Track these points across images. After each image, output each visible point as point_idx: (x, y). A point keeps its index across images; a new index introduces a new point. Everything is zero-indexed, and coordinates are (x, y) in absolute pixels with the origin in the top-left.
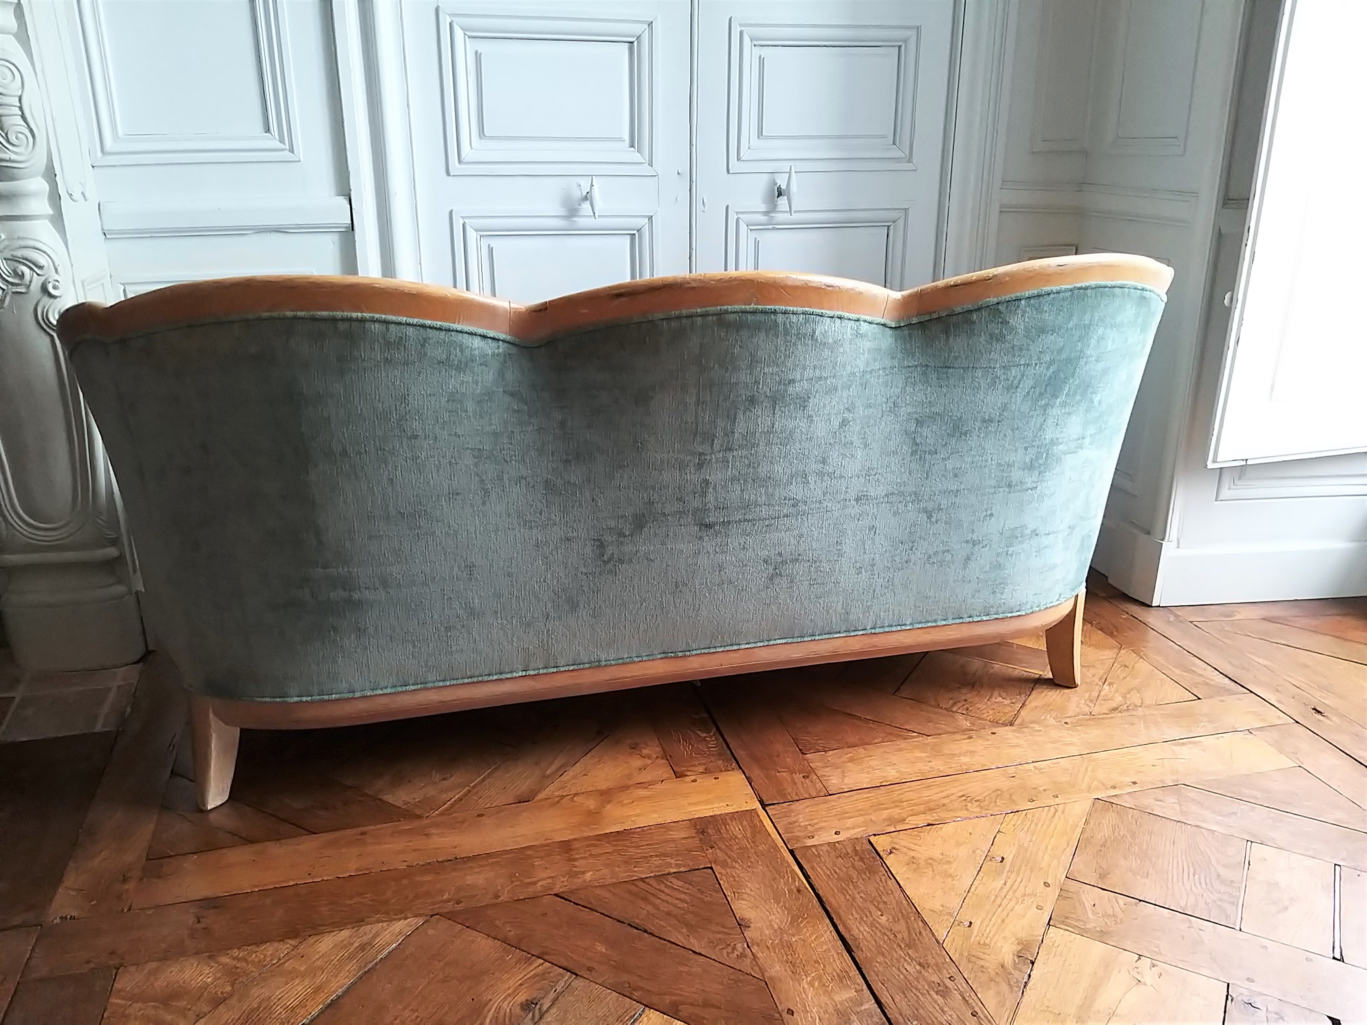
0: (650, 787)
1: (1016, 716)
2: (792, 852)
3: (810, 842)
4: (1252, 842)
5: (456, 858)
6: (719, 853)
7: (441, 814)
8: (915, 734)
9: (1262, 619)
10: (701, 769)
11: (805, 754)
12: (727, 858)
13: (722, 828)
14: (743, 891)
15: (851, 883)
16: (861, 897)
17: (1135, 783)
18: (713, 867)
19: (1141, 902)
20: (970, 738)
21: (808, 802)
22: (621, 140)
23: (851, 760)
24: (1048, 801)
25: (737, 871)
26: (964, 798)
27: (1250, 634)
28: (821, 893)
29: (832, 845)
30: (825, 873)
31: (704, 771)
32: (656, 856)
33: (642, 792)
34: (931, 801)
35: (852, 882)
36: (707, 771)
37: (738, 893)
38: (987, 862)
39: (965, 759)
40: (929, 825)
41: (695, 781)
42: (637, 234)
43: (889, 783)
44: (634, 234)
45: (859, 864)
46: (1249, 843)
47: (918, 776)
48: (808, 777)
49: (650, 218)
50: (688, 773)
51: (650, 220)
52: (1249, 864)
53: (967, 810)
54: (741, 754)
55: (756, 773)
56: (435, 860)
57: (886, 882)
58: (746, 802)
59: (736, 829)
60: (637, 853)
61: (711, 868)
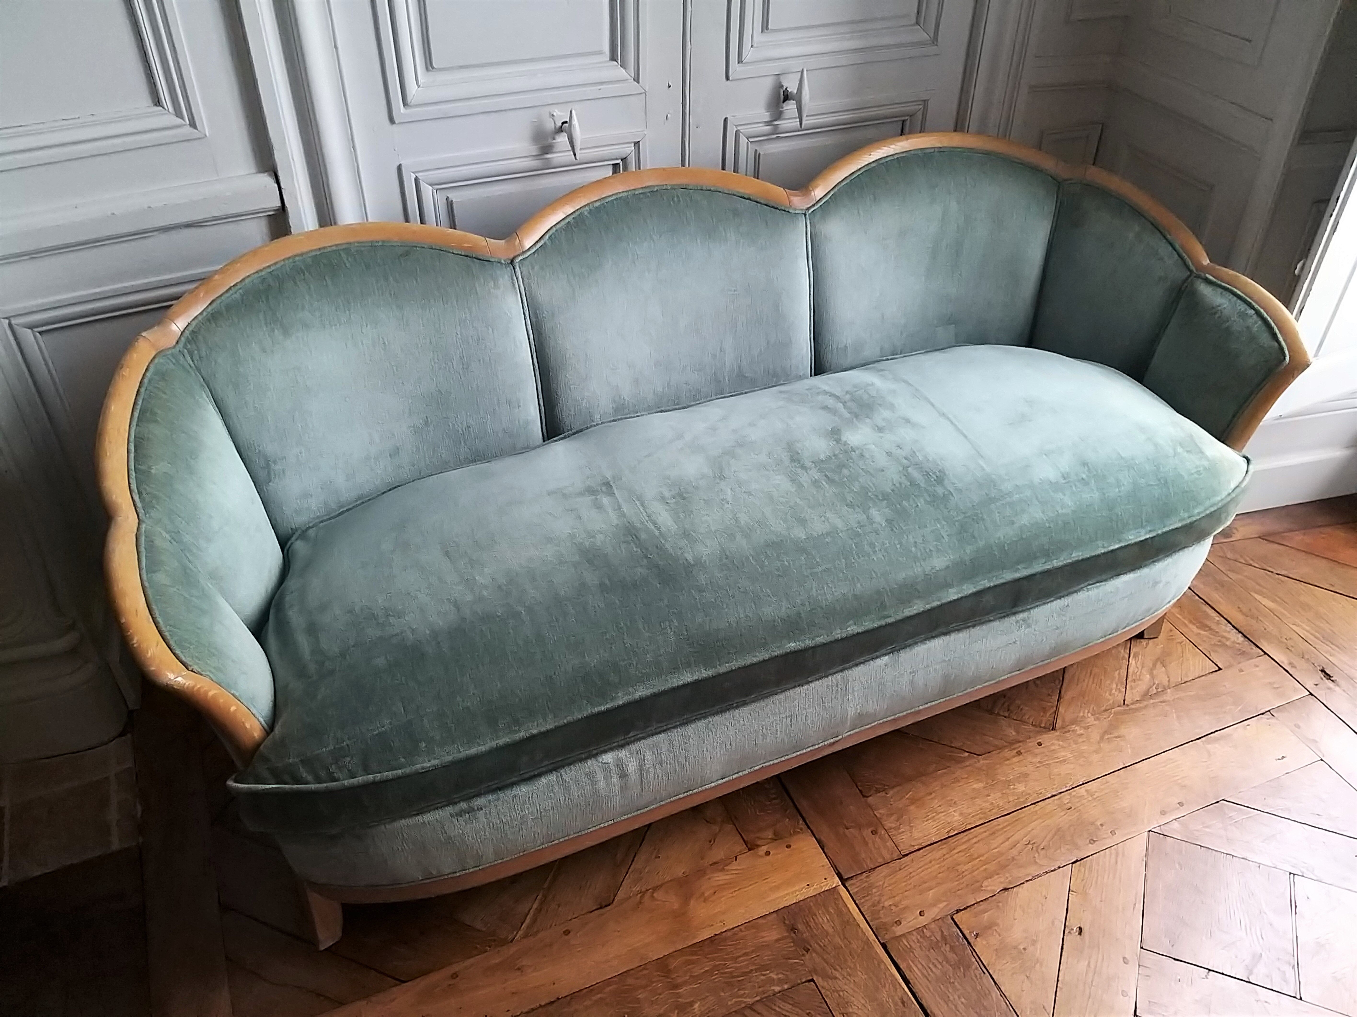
0: (725, 868)
1: (1056, 713)
2: (884, 946)
3: (899, 930)
4: (1294, 874)
5: (558, 999)
6: (818, 960)
7: (525, 936)
8: (967, 754)
9: (1259, 537)
10: (770, 834)
11: (867, 797)
12: (825, 965)
13: (810, 921)
14: (851, 1010)
15: (949, 986)
16: (962, 1003)
17: (1181, 804)
18: (815, 979)
19: (1211, 972)
20: (1019, 753)
21: (884, 871)
22: (600, 53)
23: (913, 801)
24: (1108, 841)
25: (839, 982)
26: (1030, 846)
27: (1251, 562)
28: (924, 1002)
29: (920, 930)
30: (922, 973)
31: (774, 837)
32: (756, 970)
33: (720, 878)
34: (1001, 854)
35: (950, 983)
36: (777, 837)
37: (846, 1014)
38: (1067, 936)
39: (1021, 788)
40: (1005, 889)
41: (768, 853)
42: (621, 164)
43: (956, 832)
44: (618, 164)
45: (951, 956)
46: (1292, 875)
47: (980, 819)
48: (876, 833)
49: (637, 144)
50: (759, 842)
51: (637, 145)
52: (1296, 906)
53: (1036, 862)
54: (803, 804)
55: (825, 833)
56: (538, 1005)
57: (981, 978)
58: (825, 879)
59: (825, 921)
60: (737, 968)
61: (812, 980)
